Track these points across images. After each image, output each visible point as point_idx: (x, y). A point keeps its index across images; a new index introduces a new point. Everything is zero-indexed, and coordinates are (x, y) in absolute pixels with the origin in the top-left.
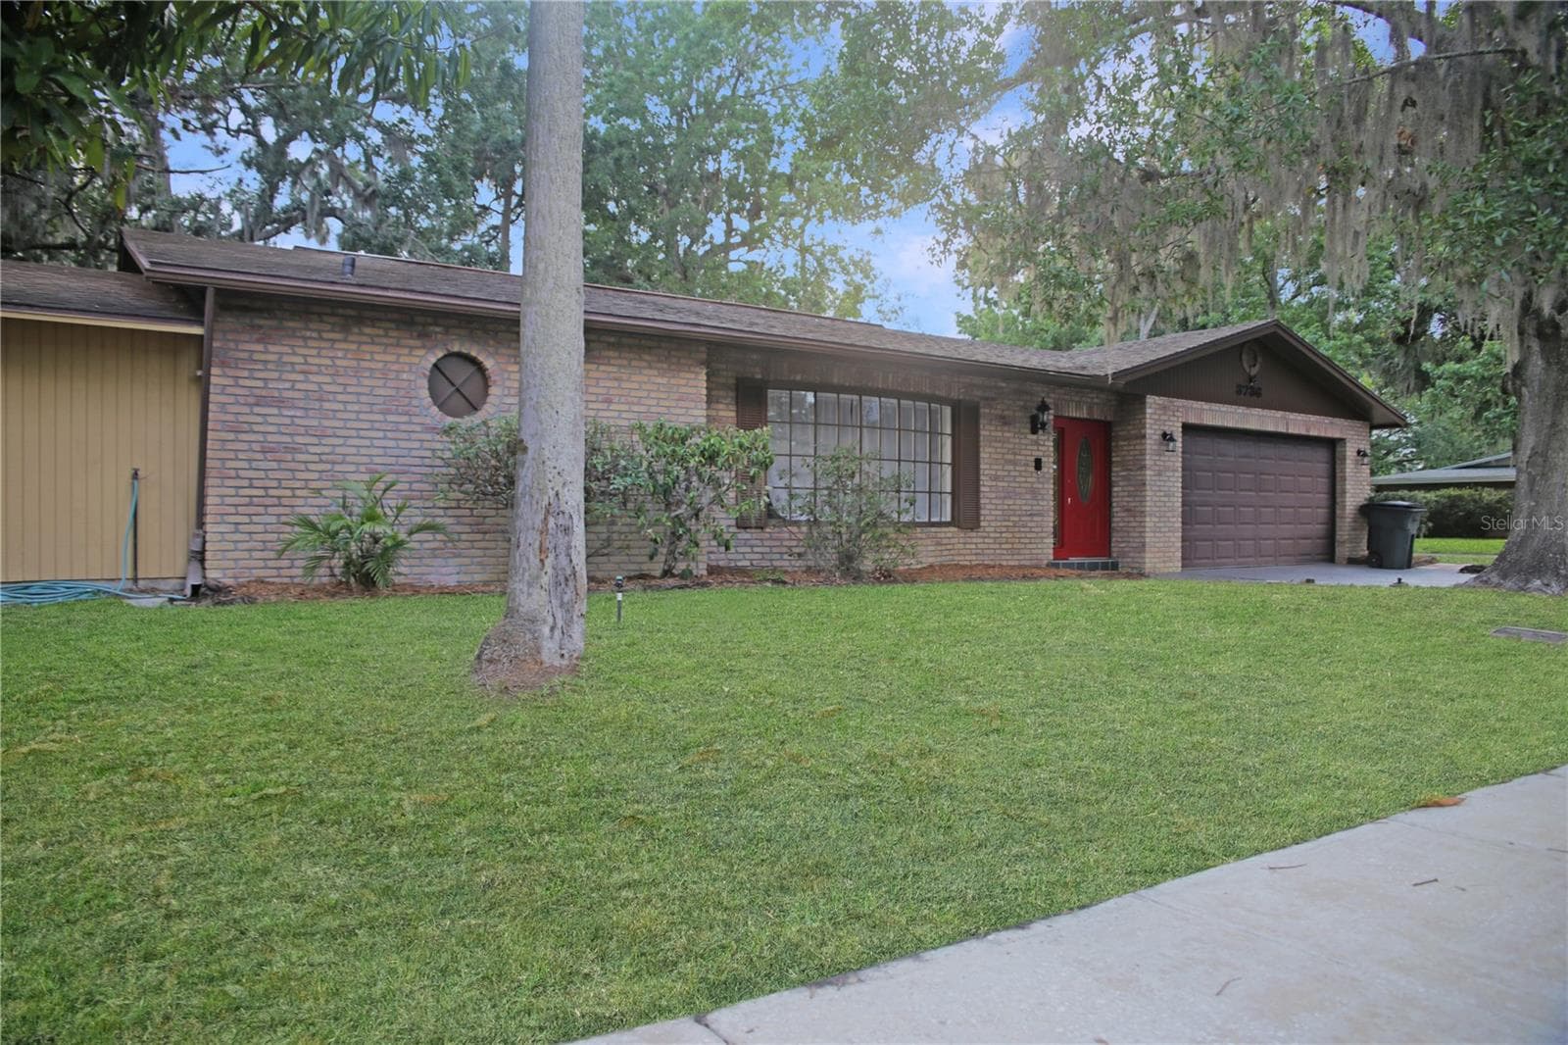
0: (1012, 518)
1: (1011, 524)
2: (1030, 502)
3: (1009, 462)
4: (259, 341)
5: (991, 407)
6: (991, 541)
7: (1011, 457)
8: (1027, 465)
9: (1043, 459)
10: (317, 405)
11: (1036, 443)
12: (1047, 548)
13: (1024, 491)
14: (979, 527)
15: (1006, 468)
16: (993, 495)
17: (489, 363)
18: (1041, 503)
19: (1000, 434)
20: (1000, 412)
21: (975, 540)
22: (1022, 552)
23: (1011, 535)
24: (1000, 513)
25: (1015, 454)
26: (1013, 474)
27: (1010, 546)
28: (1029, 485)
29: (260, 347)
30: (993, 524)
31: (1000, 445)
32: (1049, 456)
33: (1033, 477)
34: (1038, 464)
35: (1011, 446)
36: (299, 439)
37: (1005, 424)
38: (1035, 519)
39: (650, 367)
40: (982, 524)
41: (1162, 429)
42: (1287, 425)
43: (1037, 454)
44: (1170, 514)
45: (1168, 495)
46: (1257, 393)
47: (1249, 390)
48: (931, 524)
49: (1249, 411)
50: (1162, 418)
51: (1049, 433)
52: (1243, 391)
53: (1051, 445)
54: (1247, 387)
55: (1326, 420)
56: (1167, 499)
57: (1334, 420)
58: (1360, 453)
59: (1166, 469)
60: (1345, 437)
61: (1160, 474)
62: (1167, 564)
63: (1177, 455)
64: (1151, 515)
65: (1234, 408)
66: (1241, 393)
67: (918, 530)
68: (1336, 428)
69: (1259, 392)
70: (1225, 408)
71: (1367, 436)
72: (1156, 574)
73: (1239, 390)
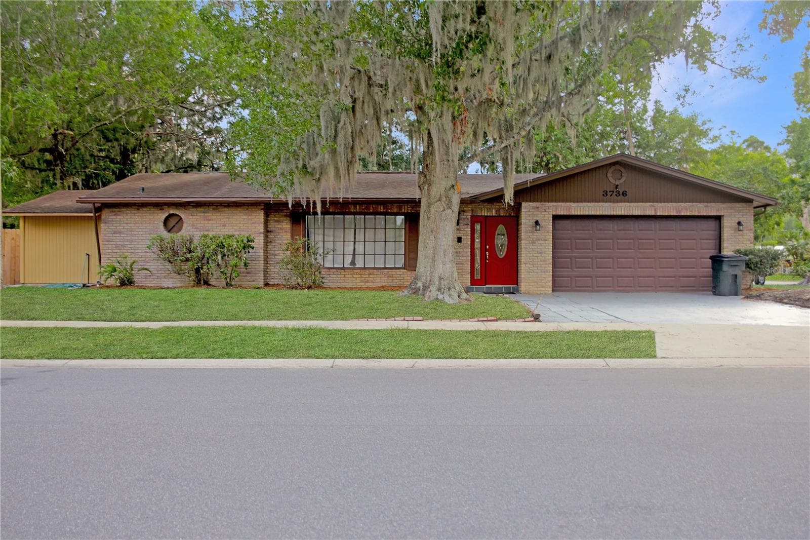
4: (115, 215)
9: (463, 237)
10: (130, 233)
11: (458, 230)
12: (467, 280)
17: (182, 216)
18: (461, 258)
29: (114, 217)
32: (466, 236)
33: (456, 246)
34: (460, 240)
36: (125, 243)
38: (457, 265)
39: (240, 213)
41: (536, 219)
42: (655, 210)
43: (459, 235)
44: (542, 263)
45: (540, 253)
46: (623, 194)
47: (615, 193)
48: (385, 268)
49: (616, 205)
50: (535, 213)
51: (467, 224)
52: (609, 194)
53: (468, 230)
54: (613, 192)
55: (700, 205)
56: (540, 255)
57: (709, 204)
58: (739, 223)
59: (538, 239)
60: (722, 214)
61: (533, 242)
62: (539, 289)
63: (548, 232)
64: (525, 264)
65: (600, 204)
66: (607, 195)
67: (375, 271)
68: (712, 209)
69: (625, 194)
70: (592, 204)
71: (750, 212)
72: (529, 294)
73: (605, 194)
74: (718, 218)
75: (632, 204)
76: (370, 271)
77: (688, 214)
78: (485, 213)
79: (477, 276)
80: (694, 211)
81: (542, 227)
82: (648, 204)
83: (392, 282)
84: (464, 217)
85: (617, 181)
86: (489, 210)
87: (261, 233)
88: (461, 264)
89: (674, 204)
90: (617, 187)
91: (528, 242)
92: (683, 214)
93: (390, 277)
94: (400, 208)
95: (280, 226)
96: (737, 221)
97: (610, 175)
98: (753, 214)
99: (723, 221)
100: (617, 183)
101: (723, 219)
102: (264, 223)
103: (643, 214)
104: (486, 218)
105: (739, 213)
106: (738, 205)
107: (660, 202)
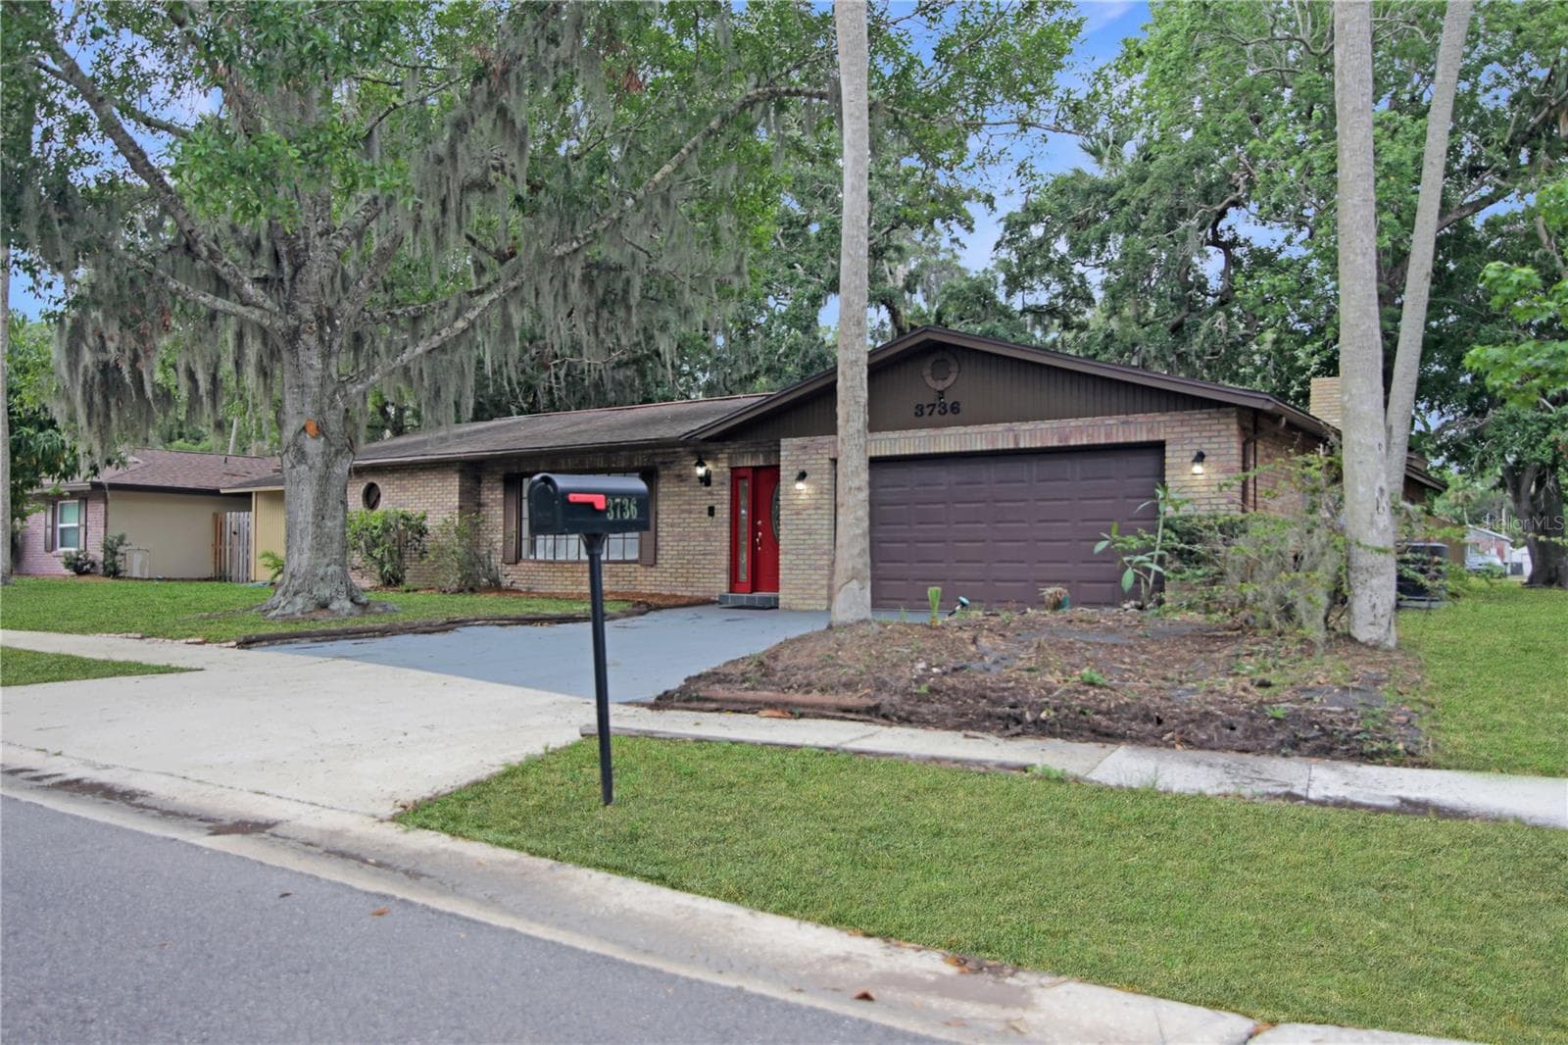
0: (686, 557)
1: (685, 561)
2: (704, 543)
3: (683, 511)
5: (669, 469)
6: (669, 575)
7: (687, 507)
8: (702, 513)
9: (717, 507)
11: (710, 493)
12: (720, 584)
13: (698, 534)
14: (656, 563)
15: (683, 516)
16: (670, 539)
17: (380, 486)
18: (714, 544)
19: (677, 490)
20: (677, 472)
21: (654, 574)
22: (695, 585)
23: (685, 571)
24: (676, 552)
25: (691, 504)
26: (687, 520)
27: (685, 580)
28: (703, 529)
30: (669, 561)
31: (677, 498)
32: (722, 504)
33: (707, 522)
34: (711, 511)
35: (688, 498)
37: (682, 481)
38: (707, 557)
39: (435, 478)
40: (658, 561)
41: (801, 468)
42: (1015, 439)
43: (710, 503)
44: (812, 552)
45: (809, 534)
46: (953, 409)
47: (937, 408)
48: (608, 562)
49: (939, 431)
50: (801, 457)
51: (722, 484)
52: (927, 411)
53: (726, 494)
54: (934, 405)
55: (1111, 421)
56: (807, 537)
57: (1131, 418)
58: (1200, 457)
60: (1162, 438)
61: (799, 513)
62: (807, 602)
64: (786, 554)
65: (911, 433)
66: (923, 413)
68: (1137, 428)
69: (955, 408)
70: (896, 434)
71: (1228, 429)
72: (791, 610)
73: (920, 411)
74: (1160, 446)
75: (970, 429)
77: (1085, 442)
78: (748, 462)
79: (744, 576)
80: (1096, 435)
82: (1000, 427)
83: (617, 585)
84: (717, 470)
85: (940, 382)
86: (754, 455)
87: (455, 508)
88: (714, 554)
89: (1055, 423)
90: (941, 393)
91: (789, 513)
92: (1072, 442)
94: (631, 460)
95: (494, 496)
96: (1195, 453)
97: (927, 372)
98: (1236, 432)
99: (1167, 454)
100: (940, 386)
101: (1167, 448)
102: (461, 493)
103: (990, 447)
104: (755, 469)
105: (1200, 432)
106: (1198, 415)
107: (1025, 419)
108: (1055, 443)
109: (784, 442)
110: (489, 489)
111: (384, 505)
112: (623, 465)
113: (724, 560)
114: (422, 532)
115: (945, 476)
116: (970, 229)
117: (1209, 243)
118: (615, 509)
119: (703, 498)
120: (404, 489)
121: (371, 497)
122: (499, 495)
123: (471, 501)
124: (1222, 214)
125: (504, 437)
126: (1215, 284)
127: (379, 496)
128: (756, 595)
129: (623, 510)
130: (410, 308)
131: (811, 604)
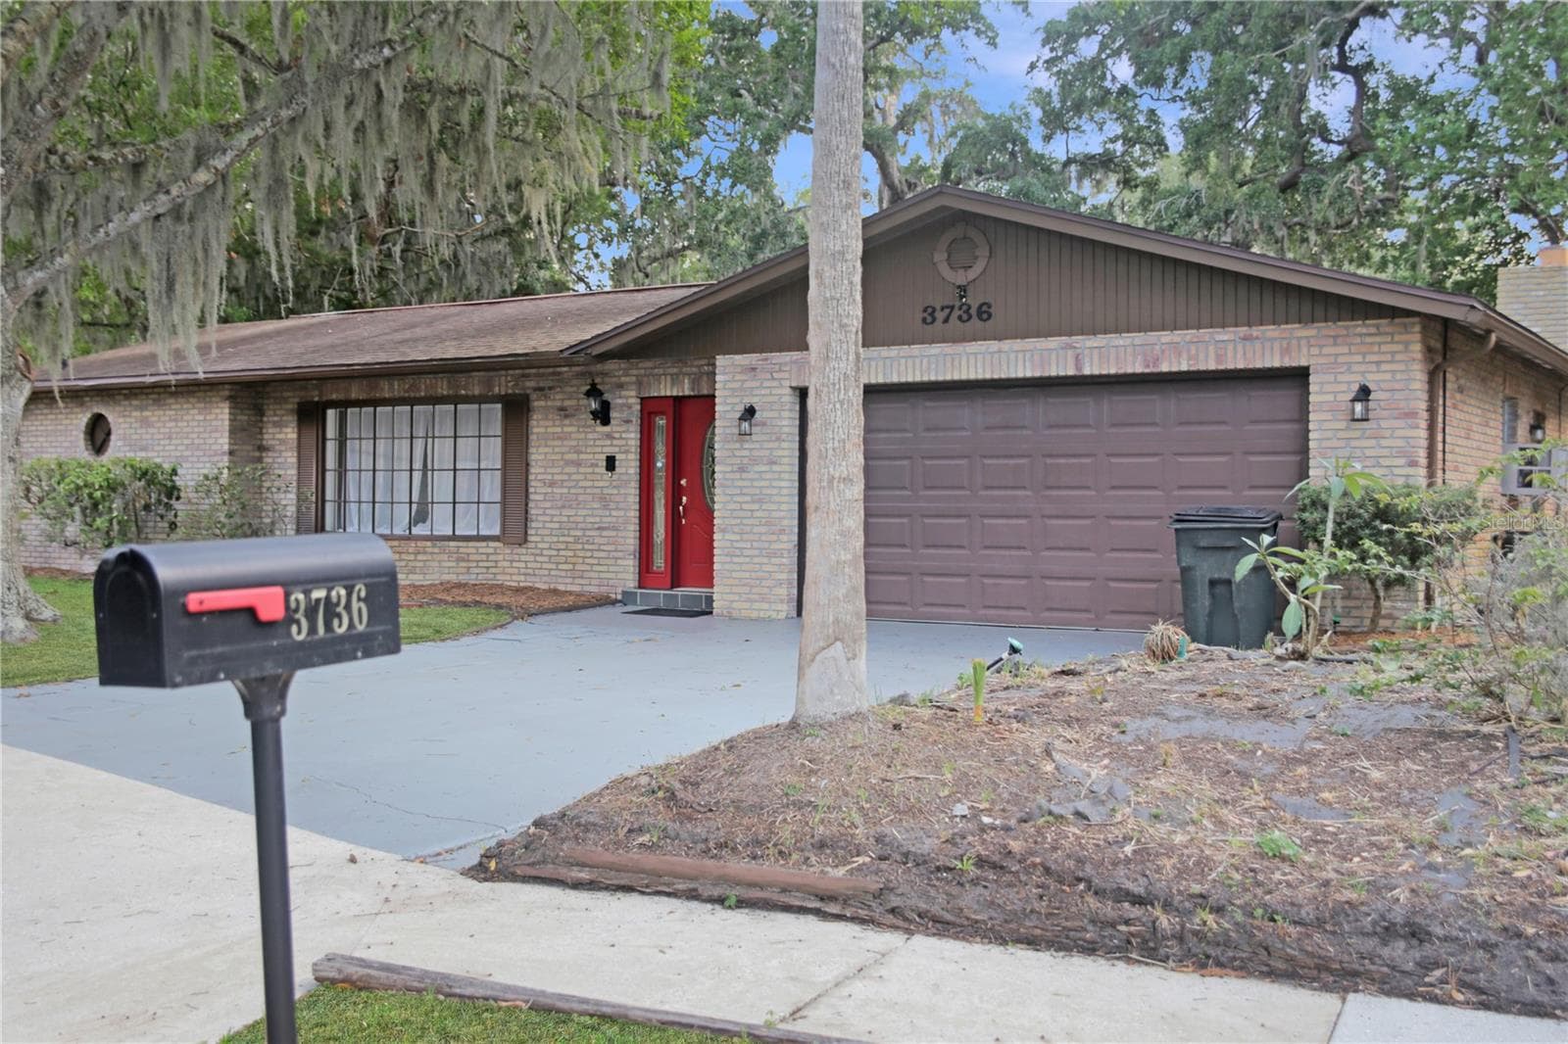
0: (572, 533)
1: (571, 539)
2: (600, 512)
3: (569, 462)
5: (547, 398)
6: (546, 559)
7: (574, 457)
8: (597, 466)
9: (619, 457)
11: (609, 436)
12: (626, 574)
13: (590, 498)
14: (526, 541)
15: (567, 470)
16: (548, 505)
17: (110, 419)
18: (614, 513)
19: (559, 430)
20: (559, 404)
21: (523, 558)
22: (586, 575)
23: (571, 553)
24: (557, 526)
25: (579, 452)
26: (574, 477)
27: (571, 567)
28: (598, 491)
30: (546, 539)
31: (559, 443)
32: (627, 452)
33: (604, 480)
34: (611, 463)
35: (574, 443)
37: (566, 416)
38: (605, 533)
39: (194, 408)
40: (530, 538)
41: (748, 401)
42: (1077, 359)
43: (610, 451)
44: (763, 529)
45: (760, 501)
46: (980, 313)
47: (956, 313)
48: (454, 538)
49: (959, 348)
50: (747, 385)
51: (628, 422)
52: (940, 316)
53: (633, 437)
54: (952, 308)
55: (1224, 335)
56: (756, 506)
57: (1256, 331)
58: (1364, 393)
59: (755, 461)
60: (1304, 363)
61: (742, 470)
62: (756, 605)
63: (778, 439)
64: (723, 531)
65: (916, 349)
66: (934, 320)
67: (429, 544)
68: (1266, 347)
69: (984, 313)
70: (893, 351)
71: (1406, 350)
72: (731, 618)
73: (929, 315)
74: (1299, 377)
75: (1006, 345)
76: (419, 544)
77: (1184, 368)
78: (667, 390)
79: (659, 562)
80: (1202, 356)
81: (764, 424)
82: (1054, 342)
83: (468, 573)
84: (620, 401)
85: (961, 272)
86: (675, 379)
87: (224, 454)
88: (615, 529)
89: (1138, 338)
90: (963, 290)
91: (729, 469)
92: (1165, 368)
93: (463, 560)
94: (489, 384)
95: (284, 436)
96: (1356, 387)
97: (940, 257)
98: (1419, 356)
99: (1312, 388)
100: (961, 278)
101: (1312, 379)
102: (233, 432)
103: (1038, 374)
104: (678, 400)
105: (1364, 355)
106: (1359, 327)
107: (1094, 332)
108: (1139, 369)
109: (721, 361)
110: (276, 424)
111: (116, 448)
112: (477, 392)
113: (630, 538)
114: (172, 492)
115: (967, 414)
116: (993, 43)
117: (1335, 68)
118: (311, 612)
119: (597, 441)
120: (145, 423)
121: (98, 434)
122: (290, 433)
123: (248, 441)
124: (1354, 24)
125: (298, 347)
126: (1340, 125)
127: (109, 434)
128: (680, 591)
129: (331, 613)
130: (126, 150)
131: (761, 609)
